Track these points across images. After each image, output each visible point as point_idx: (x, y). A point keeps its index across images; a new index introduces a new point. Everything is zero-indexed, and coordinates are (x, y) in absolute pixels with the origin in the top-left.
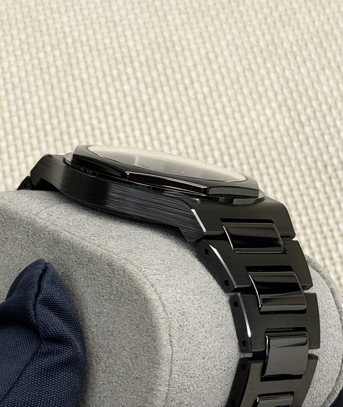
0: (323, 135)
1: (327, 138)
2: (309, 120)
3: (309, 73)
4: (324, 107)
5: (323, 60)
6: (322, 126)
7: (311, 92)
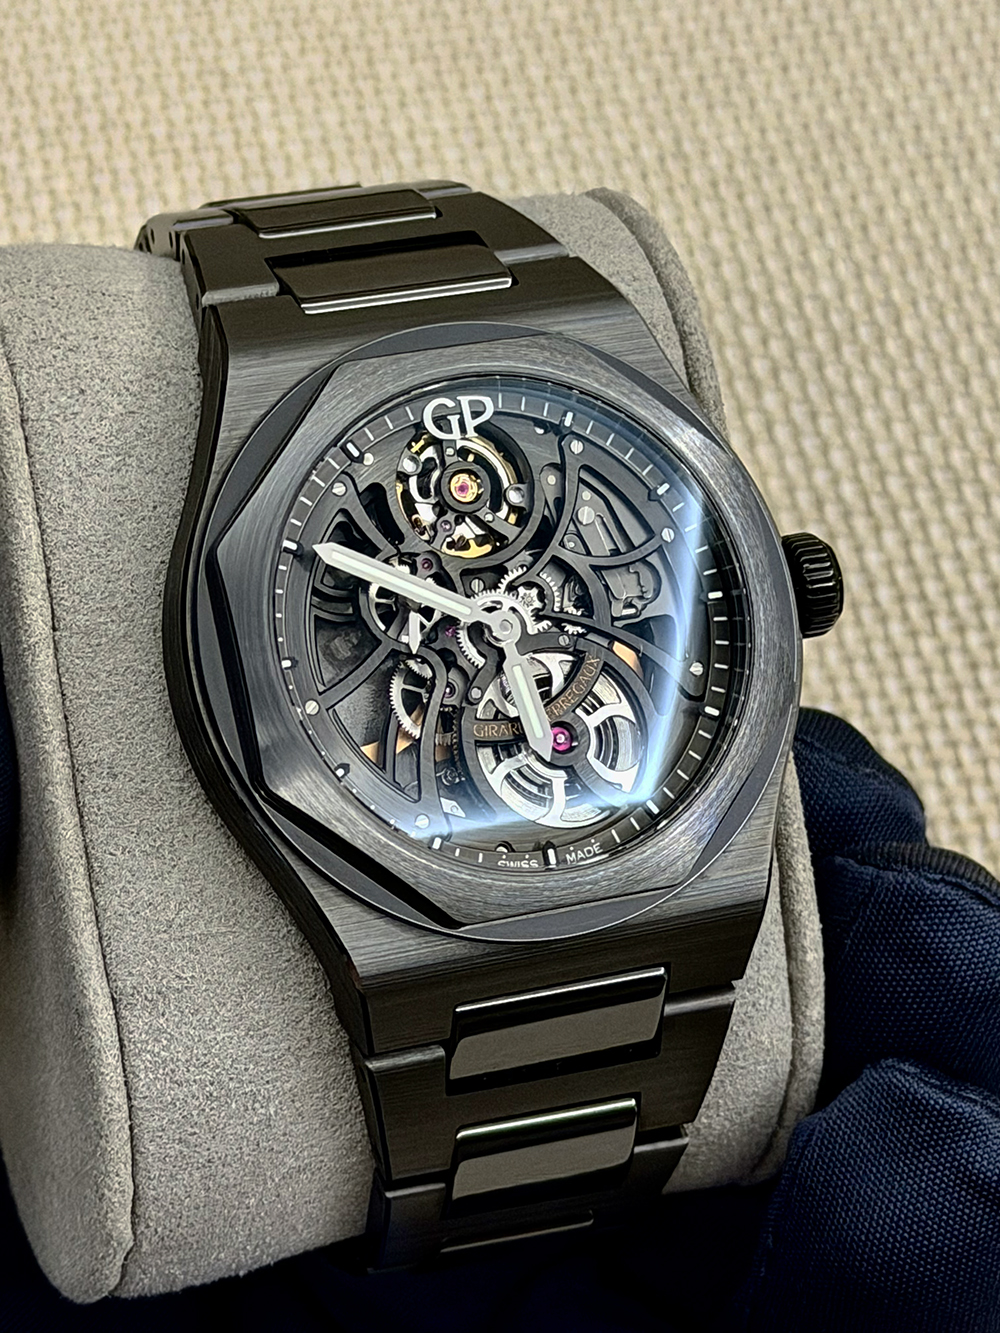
0: (814, 416)
1: (826, 424)
2: (775, 373)
3: (777, 240)
4: (820, 340)
5: (820, 208)
6: (813, 390)
7: (783, 296)
